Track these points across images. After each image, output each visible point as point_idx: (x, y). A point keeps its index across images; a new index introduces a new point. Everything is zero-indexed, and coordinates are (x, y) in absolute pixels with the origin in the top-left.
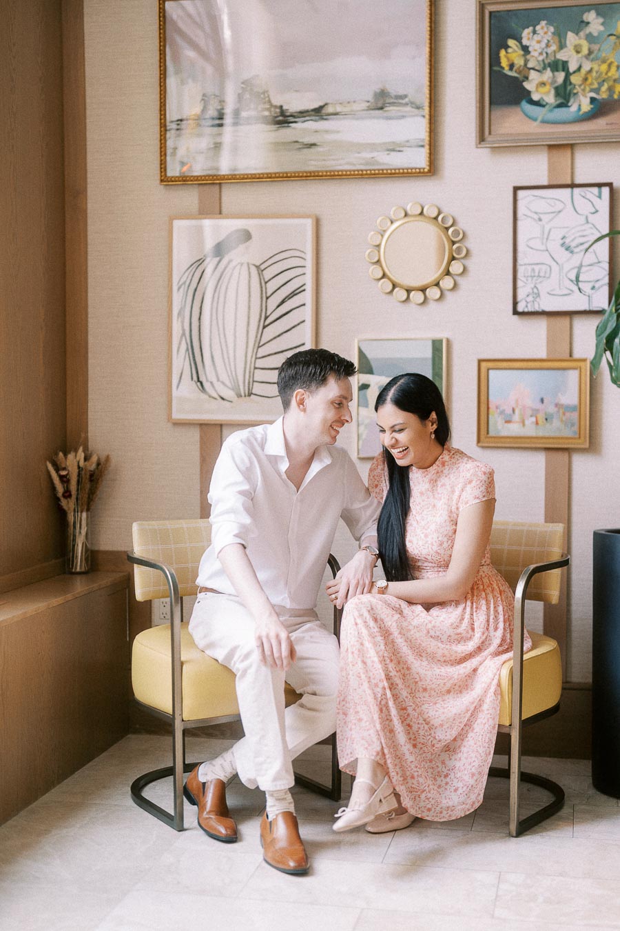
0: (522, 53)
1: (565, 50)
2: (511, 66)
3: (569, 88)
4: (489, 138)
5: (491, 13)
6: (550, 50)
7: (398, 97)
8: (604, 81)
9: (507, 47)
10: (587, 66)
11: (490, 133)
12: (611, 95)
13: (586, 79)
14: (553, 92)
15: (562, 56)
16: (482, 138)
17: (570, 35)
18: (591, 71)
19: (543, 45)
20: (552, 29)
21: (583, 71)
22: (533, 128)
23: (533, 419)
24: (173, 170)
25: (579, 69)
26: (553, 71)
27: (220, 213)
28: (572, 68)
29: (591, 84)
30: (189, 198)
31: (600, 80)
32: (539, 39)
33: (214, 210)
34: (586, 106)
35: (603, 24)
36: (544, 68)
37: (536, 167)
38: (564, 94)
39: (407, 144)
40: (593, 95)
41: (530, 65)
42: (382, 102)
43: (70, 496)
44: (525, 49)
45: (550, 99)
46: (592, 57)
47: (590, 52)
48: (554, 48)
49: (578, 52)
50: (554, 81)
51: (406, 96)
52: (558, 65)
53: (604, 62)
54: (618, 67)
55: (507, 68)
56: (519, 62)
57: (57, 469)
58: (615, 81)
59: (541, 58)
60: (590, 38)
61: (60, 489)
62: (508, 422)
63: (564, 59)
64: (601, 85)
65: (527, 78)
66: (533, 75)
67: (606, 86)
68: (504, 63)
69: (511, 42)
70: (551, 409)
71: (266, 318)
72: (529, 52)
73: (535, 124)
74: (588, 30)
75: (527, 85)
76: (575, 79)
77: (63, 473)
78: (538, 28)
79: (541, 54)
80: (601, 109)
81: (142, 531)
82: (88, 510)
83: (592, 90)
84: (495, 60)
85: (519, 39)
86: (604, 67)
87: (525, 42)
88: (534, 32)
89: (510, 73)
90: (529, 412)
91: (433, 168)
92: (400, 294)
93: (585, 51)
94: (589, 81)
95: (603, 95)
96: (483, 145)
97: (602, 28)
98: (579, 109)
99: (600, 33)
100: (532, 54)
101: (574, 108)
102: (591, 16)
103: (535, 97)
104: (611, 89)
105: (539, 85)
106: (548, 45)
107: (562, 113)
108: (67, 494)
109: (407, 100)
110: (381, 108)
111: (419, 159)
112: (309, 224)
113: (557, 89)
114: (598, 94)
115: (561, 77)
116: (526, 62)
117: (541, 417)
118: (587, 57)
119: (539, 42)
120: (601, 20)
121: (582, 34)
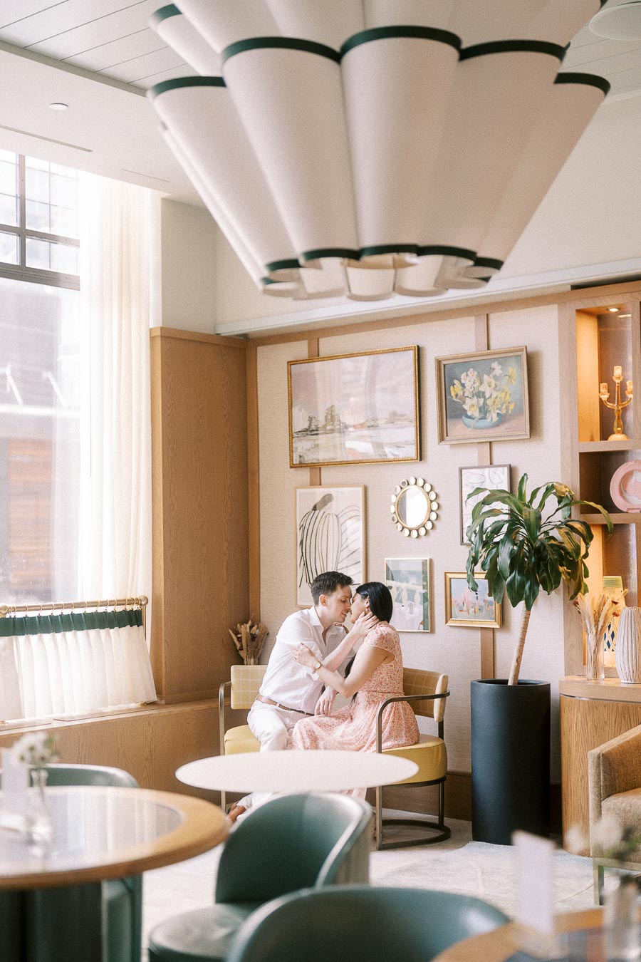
0: (461, 387)
1: (483, 385)
2: (457, 395)
3: (487, 407)
4: (447, 438)
5: (444, 365)
6: (475, 386)
7: (401, 415)
8: (504, 403)
9: (454, 385)
10: (495, 395)
11: (447, 435)
12: (507, 412)
13: (494, 402)
14: (478, 410)
15: (482, 389)
16: (442, 439)
17: (486, 377)
18: (497, 397)
19: (472, 383)
20: (476, 373)
21: (493, 397)
22: (469, 432)
23: (473, 609)
24: (296, 460)
25: (491, 395)
26: (477, 398)
27: (320, 485)
28: (487, 396)
29: (498, 405)
30: (305, 475)
31: (502, 402)
32: (469, 378)
33: (316, 482)
34: (495, 419)
35: (501, 369)
36: (473, 396)
37: (471, 455)
38: (484, 411)
39: (407, 443)
40: (498, 411)
41: (466, 395)
42: (394, 418)
43: (242, 649)
44: (463, 385)
45: (477, 414)
46: (497, 388)
47: (496, 386)
48: (477, 384)
49: (490, 386)
50: (478, 404)
51: (405, 415)
52: (480, 395)
53: (503, 391)
54: (510, 395)
55: (454, 397)
56: (460, 393)
57: (236, 635)
58: (509, 403)
59: (471, 390)
60: (495, 377)
61: (238, 645)
62: (461, 611)
63: (483, 390)
64: (502, 405)
65: (464, 402)
66: (468, 400)
67: (504, 407)
68: (453, 394)
69: (456, 382)
70: (482, 603)
71: (342, 546)
72: (465, 387)
73: (469, 429)
74: (494, 373)
75: (464, 406)
76: (489, 402)
77: (239, 636)
78: (469, 373)
79: (471, 388)
80: (502, 419)
81: (236, 671)
82: (254, 658)
83: (497, 409)
84: (447, 392)
85: (460, 380)
86: (503, 395)
87: (463, 381)
88: (467, 375)
89: (456, 400)
90: (471, 605)
91: (421, 456)
92: (406, 532)
93: (493, 386)
94: (496, 403)
95: (504, 412)
96: (443, 443)
97: (501, 372)
98: (492, 420)
99: (500, 374)
100: (467, 388)
101: (489, 420)
102: (495, 365)
103: (469, 414)
104: (507, 408)
105: (471, 406)
106: (474, 383)
107: (482, 423)
108: (241, 649)
109: (405, 417)
110: (393, 422)
111: (412, 451)
112: (360, 490)
113: (480, 408)
114: (500, 410)
115: (481, 401)
116: (464, 393)
117: (477, 608)
118: (494, 389)
119: (470, 381)
120: (500, 367)
121: (491, 375)
